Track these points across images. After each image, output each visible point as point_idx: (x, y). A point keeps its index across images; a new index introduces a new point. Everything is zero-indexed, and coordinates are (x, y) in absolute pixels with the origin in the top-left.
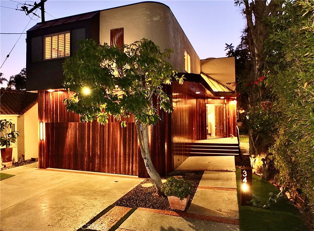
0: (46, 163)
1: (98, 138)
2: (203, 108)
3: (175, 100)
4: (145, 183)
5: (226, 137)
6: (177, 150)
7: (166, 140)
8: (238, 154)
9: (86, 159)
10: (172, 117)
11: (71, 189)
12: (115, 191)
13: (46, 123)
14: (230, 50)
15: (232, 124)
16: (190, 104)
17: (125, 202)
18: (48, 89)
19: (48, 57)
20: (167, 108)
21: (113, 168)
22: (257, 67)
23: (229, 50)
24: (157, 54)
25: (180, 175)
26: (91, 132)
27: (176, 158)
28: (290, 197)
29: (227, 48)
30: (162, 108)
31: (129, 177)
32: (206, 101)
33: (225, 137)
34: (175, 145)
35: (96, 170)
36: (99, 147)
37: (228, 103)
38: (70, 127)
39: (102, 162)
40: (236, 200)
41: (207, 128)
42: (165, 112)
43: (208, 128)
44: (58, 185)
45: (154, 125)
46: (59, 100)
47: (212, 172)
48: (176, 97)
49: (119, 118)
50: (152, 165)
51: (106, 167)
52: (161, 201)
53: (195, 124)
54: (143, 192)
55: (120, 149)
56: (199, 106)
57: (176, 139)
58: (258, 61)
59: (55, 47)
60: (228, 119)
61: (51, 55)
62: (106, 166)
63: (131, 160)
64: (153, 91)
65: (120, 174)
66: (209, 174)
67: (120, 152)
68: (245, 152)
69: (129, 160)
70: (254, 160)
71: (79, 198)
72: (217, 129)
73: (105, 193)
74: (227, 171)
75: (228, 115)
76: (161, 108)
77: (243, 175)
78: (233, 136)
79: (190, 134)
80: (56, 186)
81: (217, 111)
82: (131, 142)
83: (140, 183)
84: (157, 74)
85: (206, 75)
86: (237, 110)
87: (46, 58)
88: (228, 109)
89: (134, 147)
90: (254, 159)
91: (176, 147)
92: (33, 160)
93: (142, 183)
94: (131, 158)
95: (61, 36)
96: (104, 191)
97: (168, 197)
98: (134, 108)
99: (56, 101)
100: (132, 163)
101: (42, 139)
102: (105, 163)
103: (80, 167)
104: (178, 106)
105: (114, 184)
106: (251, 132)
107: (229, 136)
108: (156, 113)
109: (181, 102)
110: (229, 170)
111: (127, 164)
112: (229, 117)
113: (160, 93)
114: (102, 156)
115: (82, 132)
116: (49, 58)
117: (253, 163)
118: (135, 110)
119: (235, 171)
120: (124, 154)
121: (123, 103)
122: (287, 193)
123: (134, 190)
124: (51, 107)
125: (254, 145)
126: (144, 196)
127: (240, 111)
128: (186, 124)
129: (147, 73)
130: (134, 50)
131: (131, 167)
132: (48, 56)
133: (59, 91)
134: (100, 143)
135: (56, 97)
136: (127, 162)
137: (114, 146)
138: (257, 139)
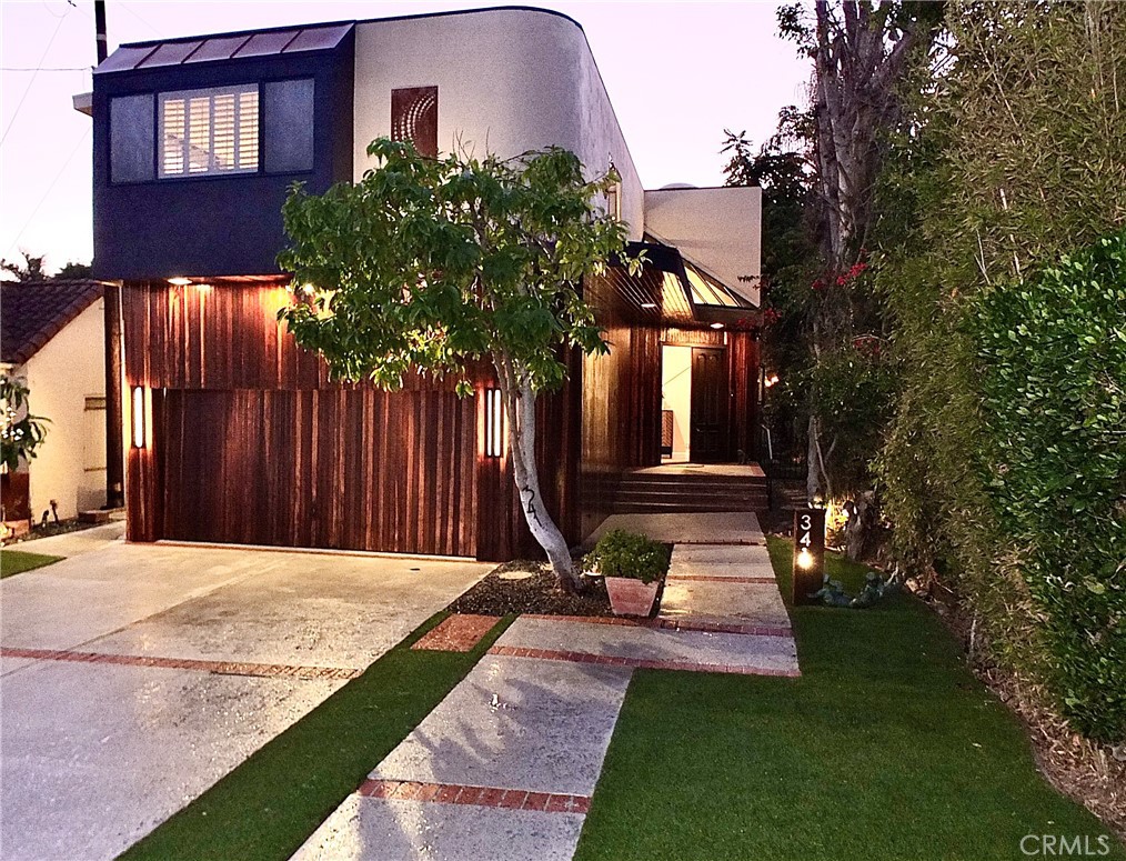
0: (155, 525)
1: (338, 440)
9: (297, 507)
13: (154, 391)
14: (736, 153)
17: (476, 607)
18: (172, 277)
19: (175, 167)
21: (391, 534)
22: (845, 234)
23: (733, 153)
26: (315, 422)
29: (727, 145)
32: (663, 334)
35: (332, 541)
36: (342, 470)
37: (734, 346)
38: (241, 406)
39: (352, 518)
46: (205, 313)
47: (696, 545)
50: (545, 509)
51: (368, 534)
54: (513, 587)
55: (416, 476)
58: (847, 215)
59: (199, 141)
61: (186, 163)
62: (368, 530)
63: (451, 508)
65: (415, 553)
66: (689, 550)
67: (416, 486)
69: (445, 509)
75: (734, 386)
76: (572, 343)
77: (802, 525)
82: (453, 452)
83: (490, 572)
87: (167, 172)
89: (463, 470)
94: (451, 500)
95: (224, 101)
99: (193, 316)
100: (454, 518)
101: (139, 444)
102: (363, 521)
103: (275, 535)
105: (412, 574)
110: (748, 541)
111: (438, 521)
112: (733, 393)
114: (352, 499)
115: (283, 421)
116: (175, 172)
119: (764, 545)
120: (428, 490)
122: (910, 581)
124: (173, 334)
125: (822, 466)
131: (450, 529)
132: (172, 165)
133: (203, 284)
134: (345, 456)
135: (194, 304)
136: (439, 515)
137: (393, 466)
138: (831, 449)
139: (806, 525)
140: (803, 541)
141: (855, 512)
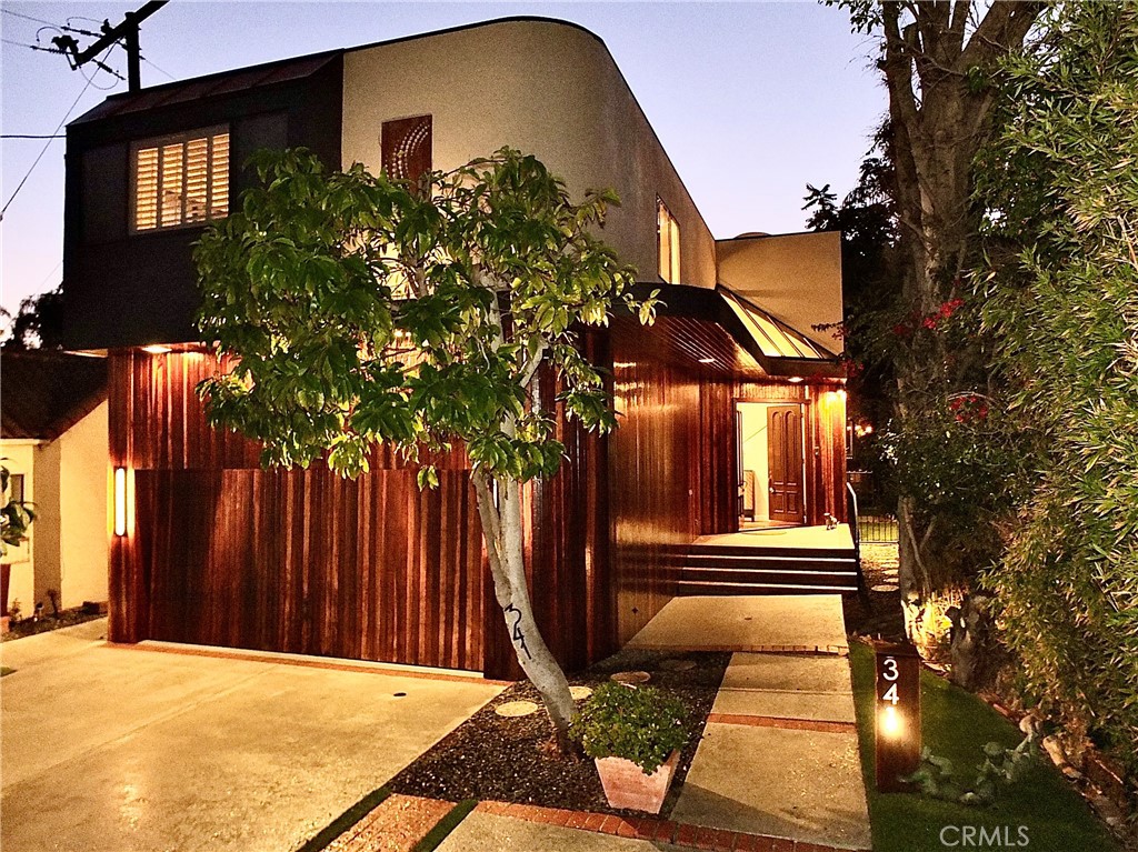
0: (138, 624)
1: (332, 529)
2: (725, 417)
3: (623, 388)
4: (507, 700)
5: (810, 524)
6: (628, 573)
7: (590, 536)
8: (856, 589)
9: (287, 605)
10: (612, 448)
11: (222, 723)
12: (391, 732)
13: (136, 472)
14: (820, 207)
15: (829, 476)
16: (677, 402)
17: (429, 780)
18: (145, 345)
19: (148, 222)
20: (595, 415)
21: (390, 638)
22: (932, 264)
23: (817, 207)
24: (558, 208)
25: (640, 670)
26: (307, 507)
27: (625, 602)
28: (1063, 761)
29: (809, 201)
30: (574, 416)
31: (448, 678)
32: (736, 391)
33: (803, 525)
34: (620, 554)
35: (325, 648)
36: (335, 562)
37: (817, 400)
38: (230, 487)
39: (346, 619)
40: (858, 769)
41: (740, 489)
42: (587, 430)
43: (745, 492)
44: (176, 708)
45: (544, 478)
46: (189, 383)
47: (759, 655)
48: (627, 377)
49: (410, 453)
50: (535, 634)
51: (364, 639)
52: (568, 772)
53: (695, 474)
54: (501, 736)
55: (417, 571)
56: (711, 410)
57: (627, 532)
59: (173, 185)
60: (816, 457)
61: (159, 217)
62: (364, 633)
63: (456, 613)
64: (540, 350)
65: (416, 664)
66: (750, 663)
67: (416, 583)
68: (880, 580)
69: (449, 613)
70: (917, 613)
71: (255, 762)
72: (774, 493)
73: (355, 740)
74: (816, 653)
75: (818, 443)
76: (569, 414)
77: (885, 675)
78: (834, 520)
79: (676, 513)
80: (171, 711)
81: (777, 428)
82: (459, 541)
83: (488, 701)
84: (558, 283)
85: (736, 296)
86: (848, 425)
87: (139, 228)
88: (817, 420)
89: (470, 564)
90: (916, 610)
91: (628, 560)
92: (90, 611)
93: (497, 700)
94: (456, 602)
95: (197, 147)
96: (352, 734)
97: (596, 760)
98: (465, 416)
99: (176, 387)
100: (459, 623)
101: (120, 532)
102: (358, 623)
103: (263, 638)
104: (635, 409)
105: (390, 703)
106: (905, 505)
107: (821, 521)
108: (551, 436)
109: (646, 392)
110: (825, 650)
111: (442, 626)
112: (819, 450)
113: (567, 359)
114: (349, 596)
115: (273, 505)
116: (148, 227)
117: (914, 624)
118: (468, 425)
119: (847, 656)
120: (431, 589)
121: (423, 398)
122: (1049, 741)
123: (464, 727)
124: (156, 408)
125: (917, 556)
126: (504, 753)
127: (858, 428)
128: (662, 476)
129: (517, 281)
130: (468, 192)
131: (455, 637)
132: (145, 220)
133: (189, 351)
134: (339, 546)
135: (177, 374)
136: (442, 618)
137: (391, 558)
138: (928, 534)
139: (891, 674)
140: (887, 697)
141: (963, 625)
